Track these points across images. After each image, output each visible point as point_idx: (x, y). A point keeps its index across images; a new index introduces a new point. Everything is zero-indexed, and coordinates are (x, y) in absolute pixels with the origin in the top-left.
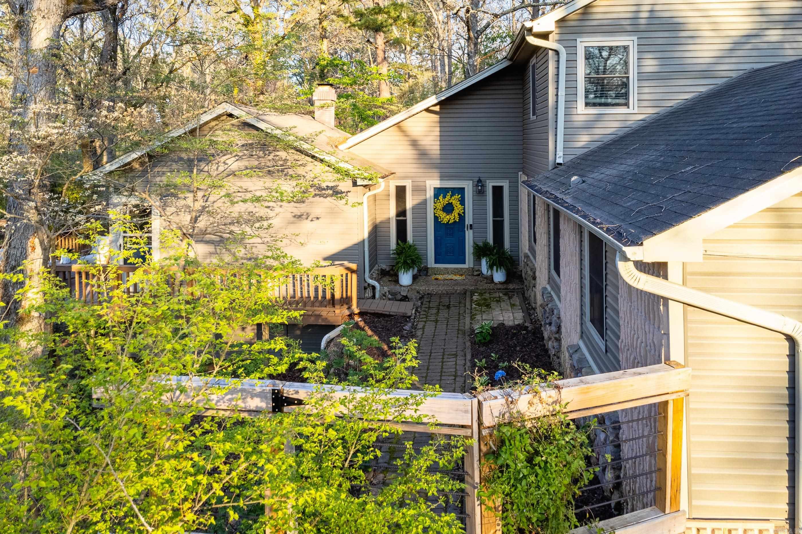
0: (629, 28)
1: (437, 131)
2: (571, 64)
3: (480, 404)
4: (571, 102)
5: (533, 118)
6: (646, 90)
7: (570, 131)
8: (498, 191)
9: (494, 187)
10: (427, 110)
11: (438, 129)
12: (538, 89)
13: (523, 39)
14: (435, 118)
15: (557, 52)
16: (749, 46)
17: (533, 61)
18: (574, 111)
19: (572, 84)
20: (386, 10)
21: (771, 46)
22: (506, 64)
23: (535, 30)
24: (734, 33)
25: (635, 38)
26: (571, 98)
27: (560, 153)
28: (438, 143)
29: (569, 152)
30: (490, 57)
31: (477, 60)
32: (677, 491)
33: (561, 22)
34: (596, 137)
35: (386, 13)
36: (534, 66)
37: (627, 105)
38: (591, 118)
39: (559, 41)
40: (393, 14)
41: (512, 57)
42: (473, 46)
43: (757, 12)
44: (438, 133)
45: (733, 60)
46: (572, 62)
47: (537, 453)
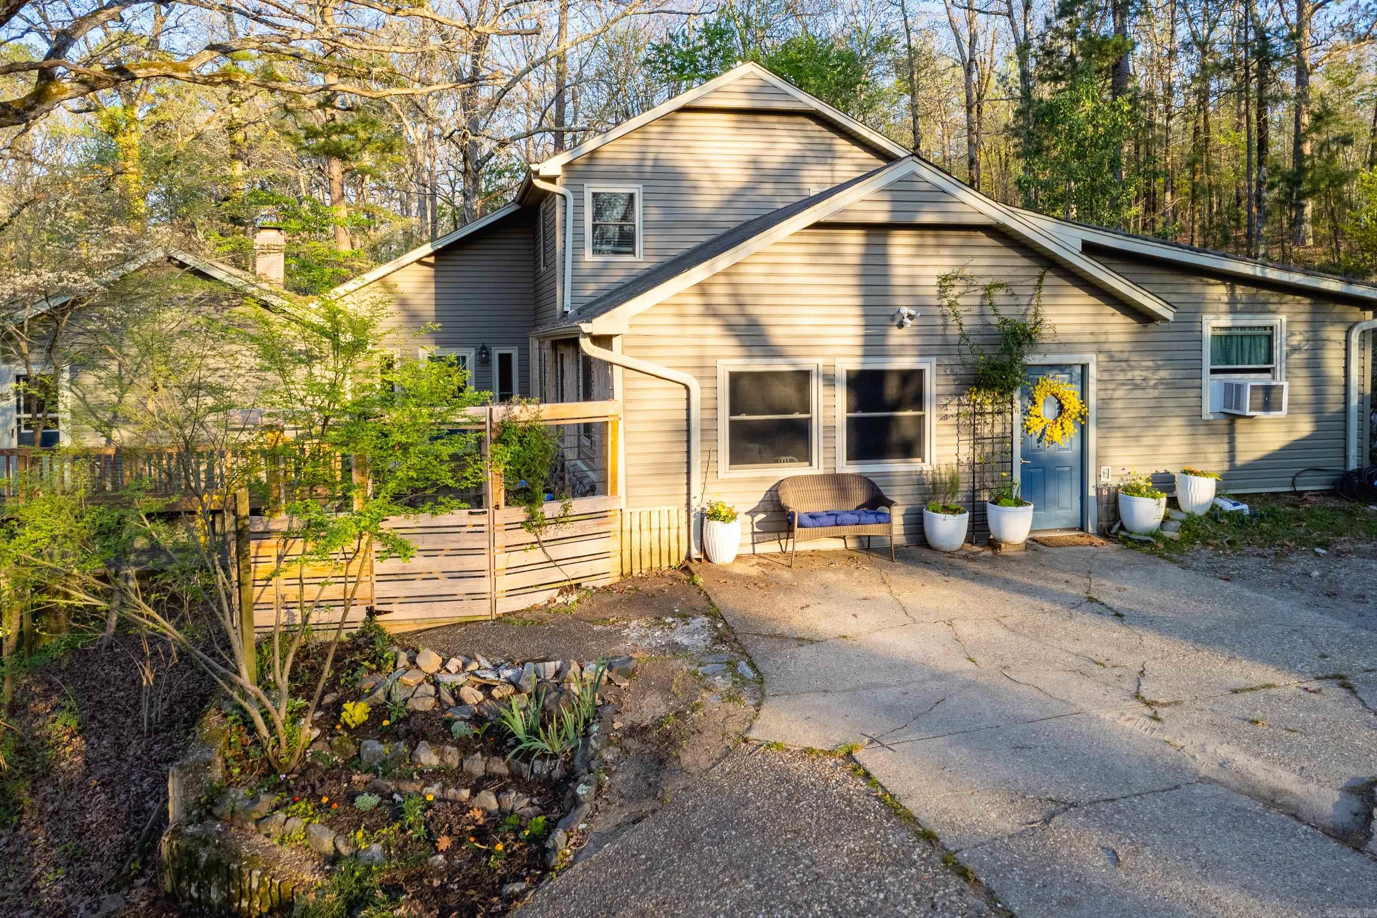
0: (635, 175)
1: (431, 289)
2: (579, 210)
3: (491, 410)
4: (578, 248)
5: (543, 269)
6: (651, 239)
7: (577, 279)
8: (505, 359)
9: (501, 355)
10: (419, 262)
11: (433, 285)
12: (548, 236)
13: (530, 183)
14: (429, 271)
15: (564, 197)
16: (746, 198)
17: (543, 206)
18: (581, 258)
19: (579, 231)
20: (352, 129)
21: (766, 199)
22: (514, 208)
23: (541, 173)
24: (731, 185)
25: (640, 186)
26: (578, 245)
27: (568, 301)
28: (433, 302)
29: (577, 300)
30: (496, 198)
31: (477, 203)
32: (615, 483)
33: (568, 166)
34: (603, 286)
35: (352, 133)
36: (544, 212)
37: (633, 253)
38: (599, 266)
39: (566, 186)
40: (362, 134)
41: (520, 201)
42: (471, 183)
43: (752, 166)
44: (433, 291)
45: (731, 211)
46: (579, 207)
47: (525, 436)
